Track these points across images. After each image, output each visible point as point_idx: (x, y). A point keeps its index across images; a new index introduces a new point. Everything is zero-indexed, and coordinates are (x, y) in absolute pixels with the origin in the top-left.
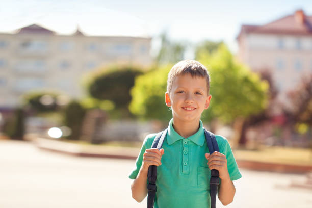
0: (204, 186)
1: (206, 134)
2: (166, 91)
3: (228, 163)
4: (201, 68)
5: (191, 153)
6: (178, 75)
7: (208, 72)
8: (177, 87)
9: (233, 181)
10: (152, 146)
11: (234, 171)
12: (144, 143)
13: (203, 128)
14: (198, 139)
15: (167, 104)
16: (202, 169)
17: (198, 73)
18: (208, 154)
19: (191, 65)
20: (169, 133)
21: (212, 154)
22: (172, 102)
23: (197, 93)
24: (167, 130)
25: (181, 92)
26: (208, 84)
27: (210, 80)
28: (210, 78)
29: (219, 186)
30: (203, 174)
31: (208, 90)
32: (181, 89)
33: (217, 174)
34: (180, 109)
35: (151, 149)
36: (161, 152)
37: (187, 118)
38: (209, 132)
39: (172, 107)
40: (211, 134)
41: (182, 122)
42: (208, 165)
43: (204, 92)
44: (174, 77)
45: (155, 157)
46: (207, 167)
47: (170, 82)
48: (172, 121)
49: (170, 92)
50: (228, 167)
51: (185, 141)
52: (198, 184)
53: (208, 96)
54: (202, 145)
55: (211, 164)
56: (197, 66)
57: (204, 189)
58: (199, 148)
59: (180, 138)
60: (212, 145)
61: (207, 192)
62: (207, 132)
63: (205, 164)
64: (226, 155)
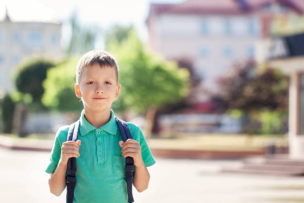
0: (120, 174)
1: (118, 123)
2: (76, 82)
3: (142, 150)
4: (110, 58)
5: (105, 142)
6: (86, 66)
7: (116, 62)
8: (86, 78)
9: (147, 168)
10: (68, 139)
11: (148, 158)
12: (57, 135)
13: (115, 117)
14: (111, 128)
15: (77, 95)
16: (117, 158)
17: (107, 62)
18: (121, 142)
19: (99, 55)
20: (81, 124)
21: (126, 142)
22: (82, 93)
23: (107, 83)
24: (79, 120)
25: (91, 83)
26: (117, 73)
27: (118, 69)
28: (118, 67)
29: (134, 173)
30: (118, 163)
31: (117, 79)
32: (91, 80)
33: (132, 161)
34: (90, 100)
35: (67, 142)
36: (78, 144)
37: (98, 108)
38: (120, 120)
39: (82, 98)
40: (123, 122)
41: (93, 112)
42: (122, 153)
43: (113, 81)
44: (83, 68)
45: (73, 149)
46: (121, 155)
47: (79, 73)
48: (83, 112)
49: (79, 83)
50: (142, 153)
51: (98, 131)
52: (113, 173)
53: (117, 85)
54: (115, 134)
55: (125, 152)
56: (105, 56)
57: (120, 178)
58: (112, 137)
59: (93, 128)
60: (124, 133)
61: (123, 180)
62: (118, 121)
63: (119, 152)
64: (139, 142)
